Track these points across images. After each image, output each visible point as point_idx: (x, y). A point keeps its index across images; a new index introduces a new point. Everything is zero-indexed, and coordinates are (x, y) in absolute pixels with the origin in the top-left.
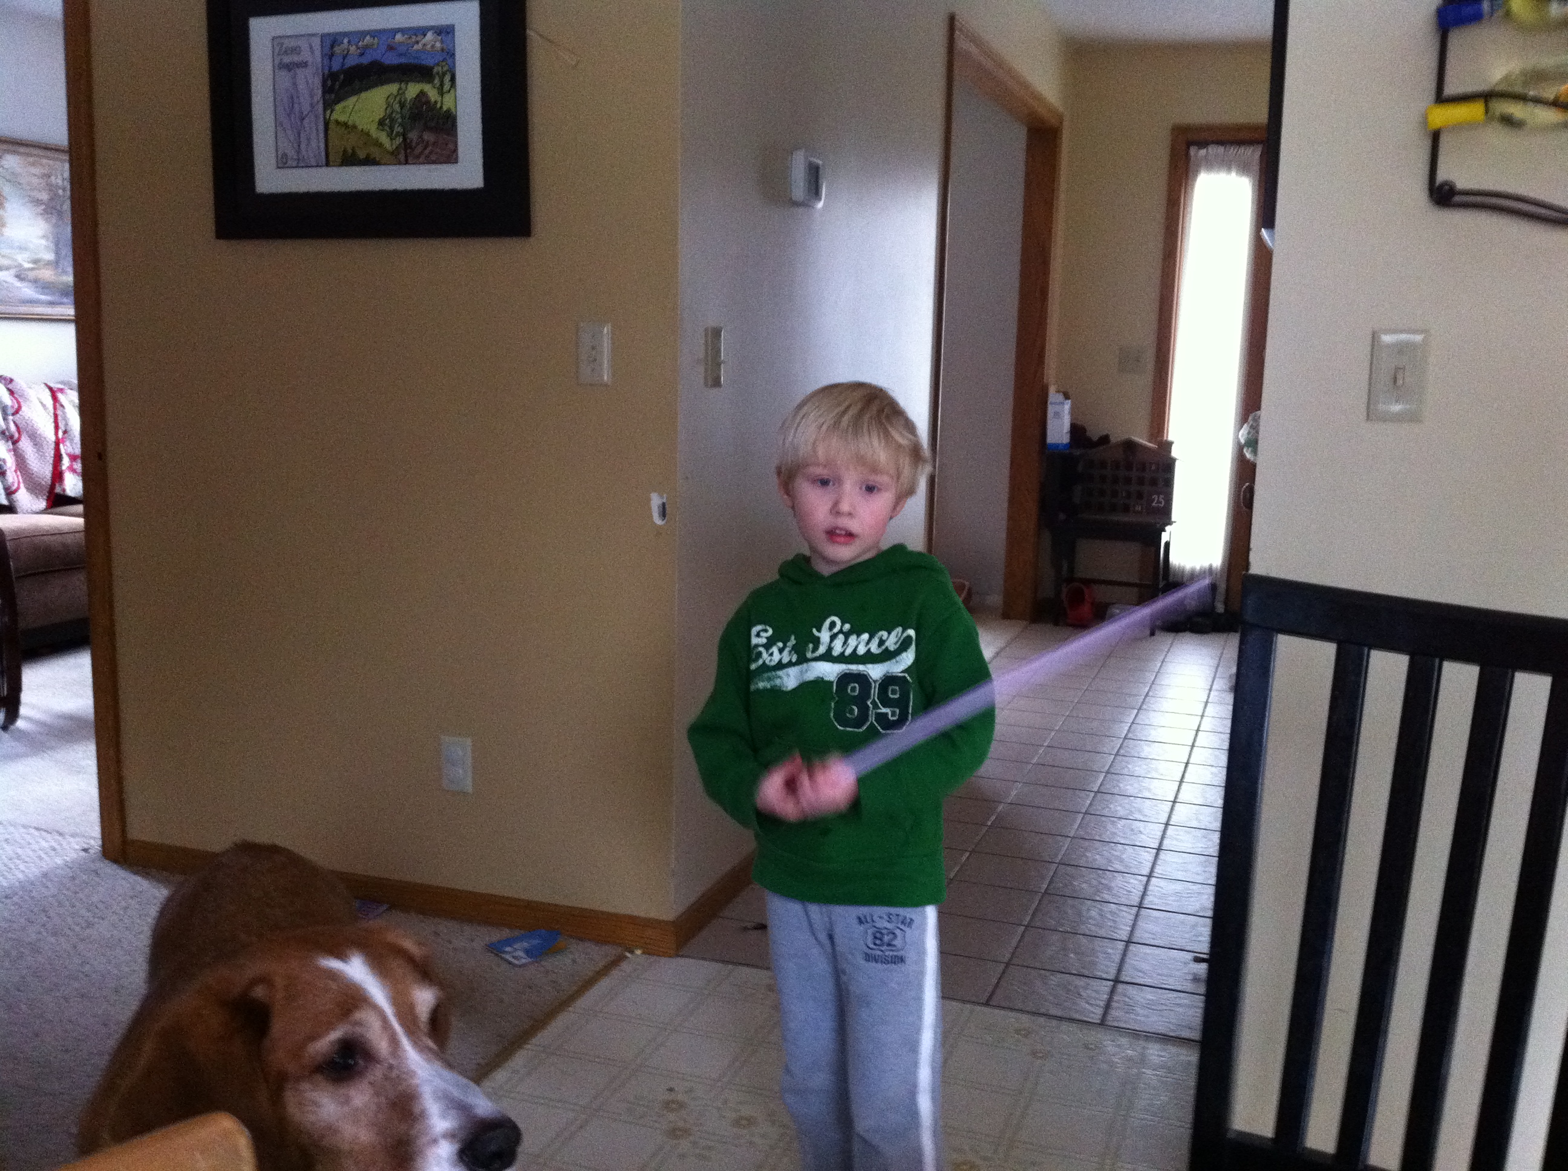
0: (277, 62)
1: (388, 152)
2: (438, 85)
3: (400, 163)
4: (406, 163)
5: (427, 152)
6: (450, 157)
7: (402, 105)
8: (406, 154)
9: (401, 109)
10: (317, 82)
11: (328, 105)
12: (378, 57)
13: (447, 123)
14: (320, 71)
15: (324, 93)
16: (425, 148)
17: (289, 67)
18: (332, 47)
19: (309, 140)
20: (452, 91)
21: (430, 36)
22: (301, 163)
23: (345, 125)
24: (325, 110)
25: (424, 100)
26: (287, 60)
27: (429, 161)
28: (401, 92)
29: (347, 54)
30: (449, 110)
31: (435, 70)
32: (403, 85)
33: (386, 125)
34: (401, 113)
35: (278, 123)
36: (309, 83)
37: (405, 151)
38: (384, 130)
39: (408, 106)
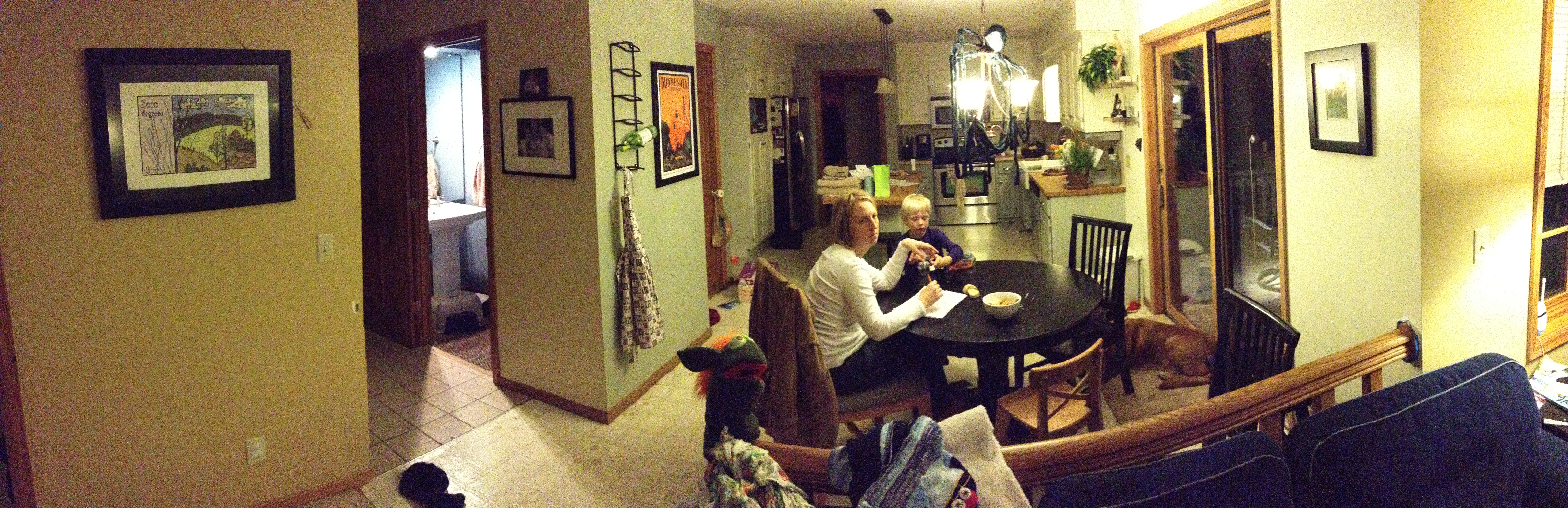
0: (141, 111)
1: (216, 164)
2: (245, 126)
3: (223, 170)
4: (226, 168)
5: (238, 163)
6: (252, 164)
7: (224, 138)
8: (226, 164)
9: (223, 140)
10: (170, 125)
11: (178, 138)
12: (208, 111)
13: (249, 147)
14: (172, 118)
15: (175, 131)
16: (238, 160)
17: (150, 115)
18: (179, 104)
19: (163, 159)
20: (253, 129)
21: (240, 99)
22: (158, 173)
23: (189, 149)
24: (175, 142)
25: (236, 134)
26: (148, 110)
27: (239, 167)
28: (223, 131)
29: (190, 109)
30: (251, 139)
31: (242, 119)
32: (224, 127)
33: (214, 149)
34: (223, 142)
35: (142, 149)
36: (165, 125)
37: (226, 162)
38: (212, 151)
39: (227, 138)
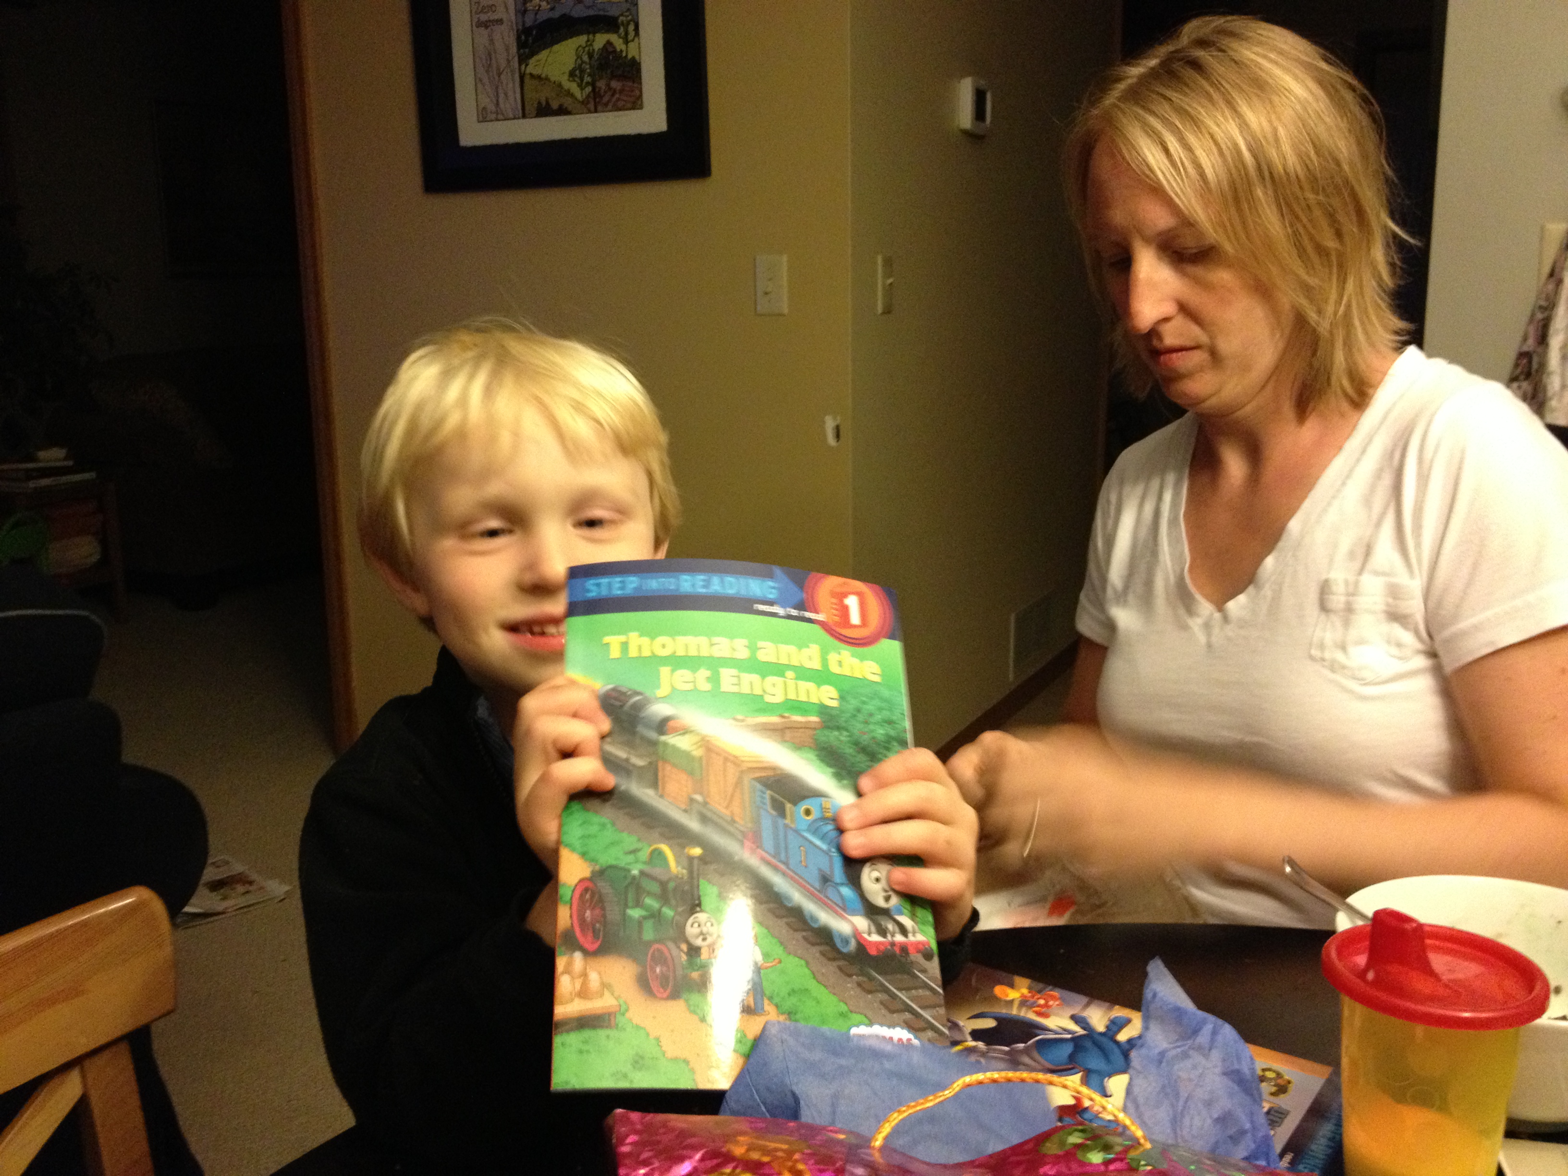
0: (475, 20)
1: (579, 101)
2: (623, 34)
3: (590, 112)
4: (596, 111)
5: (614, 99)
6: (636, 103)
7: (591, 56)
8: (596, 103)
9: (590, 60)
10: (512, 38)
11: (523, 59)
12: (566, 11)
13: (632, 71)
14: (514, 27)
15: (519, 48)
16: (613, 95)
17: (485, 25)
18: (524, 4)
19: (506, 94)
20: (636, 39)
22: (500, 116)
23: (539, 77)
24: (520, 65)
25: (610, 49)
26: (484, 17)
27: (616, 108)
28: (589, 43)
29: (539, 10)
30: (633, 58)
31: (620, 21)
32: (591, 36)
33: (576, 76)
34: (590, 64)
35: (478, 80)
36: (505, 39)
37: (595, 99)
38: (575, 81)
39: (596, 56)
